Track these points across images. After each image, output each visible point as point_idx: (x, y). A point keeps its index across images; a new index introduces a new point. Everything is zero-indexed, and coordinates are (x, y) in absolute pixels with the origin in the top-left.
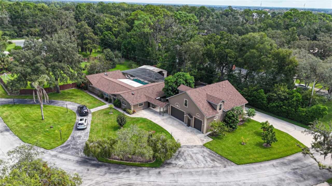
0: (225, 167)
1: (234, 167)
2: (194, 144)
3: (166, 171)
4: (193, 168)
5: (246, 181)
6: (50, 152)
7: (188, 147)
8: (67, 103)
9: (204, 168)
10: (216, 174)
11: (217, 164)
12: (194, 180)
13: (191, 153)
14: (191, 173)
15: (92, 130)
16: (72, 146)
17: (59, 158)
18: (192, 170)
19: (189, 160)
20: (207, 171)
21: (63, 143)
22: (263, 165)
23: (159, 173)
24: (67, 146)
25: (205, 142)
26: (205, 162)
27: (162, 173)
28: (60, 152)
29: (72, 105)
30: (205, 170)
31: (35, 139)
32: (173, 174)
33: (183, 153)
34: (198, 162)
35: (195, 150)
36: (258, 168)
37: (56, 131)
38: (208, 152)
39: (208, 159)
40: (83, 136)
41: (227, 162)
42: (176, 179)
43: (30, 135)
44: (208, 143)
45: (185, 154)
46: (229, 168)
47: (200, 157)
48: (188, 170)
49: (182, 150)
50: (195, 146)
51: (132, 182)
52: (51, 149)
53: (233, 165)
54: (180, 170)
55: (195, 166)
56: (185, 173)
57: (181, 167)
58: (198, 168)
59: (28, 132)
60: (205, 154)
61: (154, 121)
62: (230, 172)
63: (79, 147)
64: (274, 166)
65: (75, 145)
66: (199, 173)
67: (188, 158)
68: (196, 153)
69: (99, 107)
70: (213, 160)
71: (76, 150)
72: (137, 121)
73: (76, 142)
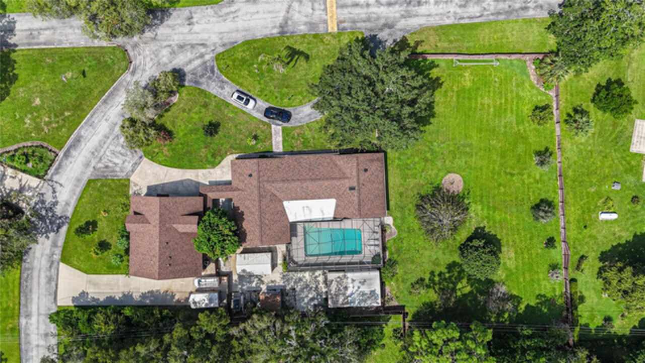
1: (89, 174)
4: (110, 144)
5: (71, 165)
7: (136, 164)
10: (93, 153)
11: (100, 165)
12: (99, 133)
14: (106, 137)
18: (109, 141)
19: (119, 149)
20: (100, 150)
21: (219, 69)
24: (213, 71)
25: (132, 184)
26: (110, 158)
30: (103, 150)
32: (115, 124)
33: (132, 153)
34: (113, 153)
35: (129, 166)
38: (119, 174)
39: (110, 164)
41: (98, 176)
46: (91, 169)
48: (111, 138)
50: (133, 171)
53: (91, 175)
55: (112, 148)
56: (110, 134)
57: (117, 136)
58: (108, 148)
61: (201, 172)
62: (87, 165)
63: (203, 80)
64: (67, 204)
65: (210, 78)
66: (102, 143)
67: (123, 151)
68: (124, 162)
69: (280, 139)
70: (107, 167)
71: (198, 75)
72: (214, 156)
73: (214, 81)
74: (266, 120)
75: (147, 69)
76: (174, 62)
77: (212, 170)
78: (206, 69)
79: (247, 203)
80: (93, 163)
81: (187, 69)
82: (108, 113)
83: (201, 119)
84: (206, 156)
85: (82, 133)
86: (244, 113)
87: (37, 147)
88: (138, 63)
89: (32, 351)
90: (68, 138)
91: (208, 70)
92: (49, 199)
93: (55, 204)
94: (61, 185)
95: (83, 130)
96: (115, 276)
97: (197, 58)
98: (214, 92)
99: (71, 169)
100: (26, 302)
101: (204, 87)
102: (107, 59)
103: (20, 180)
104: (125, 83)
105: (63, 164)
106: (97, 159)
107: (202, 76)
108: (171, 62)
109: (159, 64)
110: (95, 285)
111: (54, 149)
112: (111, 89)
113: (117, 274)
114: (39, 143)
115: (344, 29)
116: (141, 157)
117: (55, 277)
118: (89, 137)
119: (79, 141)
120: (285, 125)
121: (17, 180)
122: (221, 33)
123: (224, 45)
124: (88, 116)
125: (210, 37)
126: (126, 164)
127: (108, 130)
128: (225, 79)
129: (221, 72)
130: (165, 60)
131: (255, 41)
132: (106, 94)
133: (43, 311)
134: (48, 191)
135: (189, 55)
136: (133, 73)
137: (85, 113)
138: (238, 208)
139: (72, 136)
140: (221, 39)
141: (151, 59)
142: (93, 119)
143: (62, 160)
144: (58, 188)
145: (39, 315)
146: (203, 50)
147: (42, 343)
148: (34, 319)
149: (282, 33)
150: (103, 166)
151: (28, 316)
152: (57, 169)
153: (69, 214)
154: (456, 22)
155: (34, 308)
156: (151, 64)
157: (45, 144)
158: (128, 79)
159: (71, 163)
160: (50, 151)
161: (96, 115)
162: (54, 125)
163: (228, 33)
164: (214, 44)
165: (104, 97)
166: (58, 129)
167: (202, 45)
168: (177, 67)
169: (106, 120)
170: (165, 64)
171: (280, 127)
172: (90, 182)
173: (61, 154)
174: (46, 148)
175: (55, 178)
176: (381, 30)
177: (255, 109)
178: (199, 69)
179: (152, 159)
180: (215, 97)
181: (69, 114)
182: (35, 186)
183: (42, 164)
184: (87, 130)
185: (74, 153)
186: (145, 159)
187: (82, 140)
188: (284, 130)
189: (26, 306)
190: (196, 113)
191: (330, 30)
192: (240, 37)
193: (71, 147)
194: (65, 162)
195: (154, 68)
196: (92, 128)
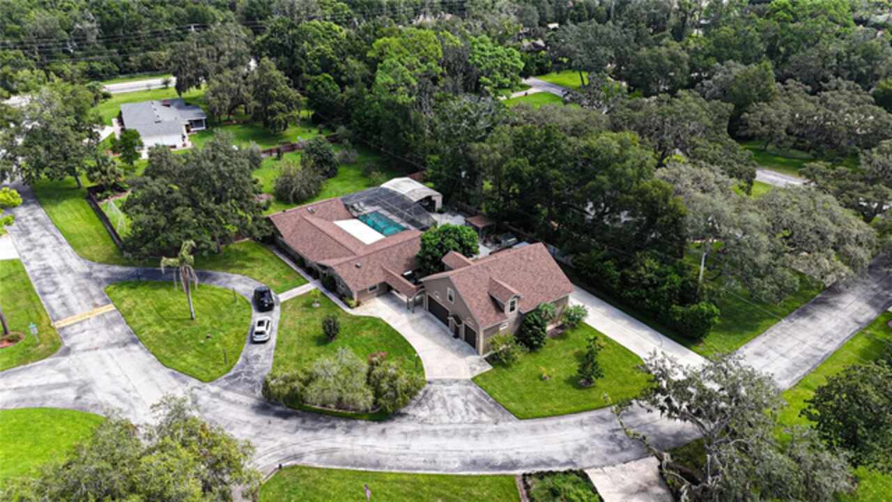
0: (496, 424)
1: (512, 424)
2: (457, 377)
3: (396, 428)
4: (441, 424)
6: (208, 386)
8: (236, 277)
9: (460, 423)
10: (476, 436)
11: (485, 418)
12: (437, 446)
13: (445, 395)
14: (435, 433)
15: (279, 343)
16: (243, 376)
17: (223, 399)
18: (438, 428)
19: (439, 409)
20: (463, 430)
21: (228, 370)
22: (563, 420)
23: (384, 431)
24: (235, 376)
25: (476, 373)
26: (464, 413)
27: (388, 432)
28: (226, 388)
29: (246, 283)
30: (460, 427)
31: (184, 360)
32: (405, 434)
33: (432, 394)
34: (452, 414)
35: (455, 389)
36: (553, 427)
37: (217, 345)
38: (476, 393)
39: (472, 408)
40: (263, 356)
41: (503, 413)
42: (407, 442)
43: (173, 352)
44: (480, 375)
45: (435, 397)
46: (502, 425)
47: (459, 402)
48: (432, 428)
49: (432, 388)
50: (457, 381)
51: (336, 445)
52: (211, 380)
53: (510, 420)
54: (420, 427)
55: (446, 419)
56: (426, 432)
57: (422, 422)
58: (450, 423)
59: (169, 345)
60: (470, 397)
62: (500, 432)
63: (256, 378)
64: (582, 424)
65: (249, 373)
66: (450, 434)
67: (439, 405)
68: (454, 396)
69: (295, 290)
70: (480, 410)
73: (251, 368)
74: (277, 308)
75: (278, 444)
80: (491, 427)
82: (394, 451)
85: (458, 464)
91: (236, 380)
95: (452, 466)
98: (269, 361)
99: (529, 447)
105: (531, 461)
107: (251, 382)
110: (639, 344)
115: (105, 300)
116: (429, 383)
118: (455, 453)
123: (184, 382)
126: (453, 392)
127: (423, 438)
128: (241, 359)
129: (232, 367)
136: (297, 456)
139: (474, 473)
142: (420, 463)
143: (527, 466)
149: (135, 341)
150: (483, 415)
154: (66, 244)
159: (518, 453)
160: (527, 487)
163: (158, 387)
164: (188, 391)
171: (280, 295)
172: (521, 417)
173: (519, 472)
176: (96, 279)
178: (240, 389)
179: (421, 370)
180: (275, 357)
184: (448, 463)
185: (499, 458)
186: (428, 377)
187: (468, 459)
188: (279, 292)
191: (112, 309)
193: (493, 467)
194: (525, 462)
196: (440, 459)
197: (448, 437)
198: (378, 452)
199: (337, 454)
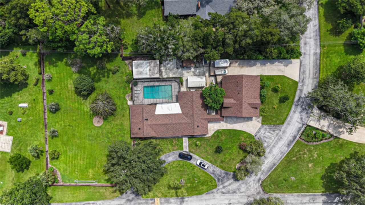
1: (283, 128)
2: (259, 127)
4: (272, 143)
5: (292, 132)
7: (258, 132)
11: (277, 132)
14: (274, 146)
16: (220, 178)
18: (273, 144)
19: (267, 140)
21: (215, 181)
22: (291, 115)
24: (218, 179)
25: (261, 122)
26: (272, 135)
28: (222, 184)
30: (276, 139)
32: (269, 153)
33: (260, 138)
34: (270, 138)
35: (262, 131)
36: (291, 119)
38: (267, 127)
39: (272, 132)
40: (214, 169)
41: (278, 126)
43: (196, 191)
45: (262, 138)
46: (282, 130)
47: (267, 134)
48: (271, 146)
49: (258, 136)
50: (260, 129)
52: (216, 186)
53: (282, 127)
55: (271, 141)
56: (272, 148)
57: (268, 147)
58: (273, 141)
61: (225, 128)
62: (284, 132)
63: (223, 175)
64: (295, 112)
65: (220, 176)
66: (276, 143)
67: (265, 139)
68: (265, 133)
69: (184, 144)
70: (274, 131)
71: (226, 178)
72: (218, 136)
73: (218, 174)
74: (191, 154)
75: (252, 181)
76: (238, 184)
77: (219, 128)
78: (222, 181)
79: (200, 112)
80: (281, 133)
81: (232, 181)
82: (273, 159)
83: (225, 155)
84: (222, 136)
85: (286, 148)
86: (202, 158)
87: (310, 142)
88: (257, 184)
89: (313, 35)
90: (294, 146)
91: (221, 180)
92: (304, 115)
93: (300, 112)
94: (298, 122)
95: (286, 150)
96: (269, 74)
97: (226, 186)
98: (218, 169)
99: (293, 130)
100: (316, 61)
101: (223, 171)
102: (274, 187)
103: (320, 124)
104: (264, 174)
105: (297, 132)
106: (278, 135)
107: (224, 177)
108: (240, 184)
109: (246, 184)
110: (279, 70)
111: (302, 140)
112: (271, 171)
113: (268, 76)
114: (309, 144)
115: (152, 200)
116: (256, 136)
117: (301, 74)
118: (283, 146)
119: (288, 144)
120: (182, 151)
121: (321, 125)
122: (214, 199)
123: (213, 192)
124: (283, 157)
125: (220, 197)
126: (263, 132)
127: (273, 150)
128: (212, 175)
129: (214, 179)
130: (243, 186)
131: (196, 195)
132: (274, 168)
133: (307, 57)
134: (305, 119)
135: (230, 188)
136: (260, 179)
137: (285, 159)
138: (204, 110)
139: (292, 147)
140: (214, 196)
141: (250, 186)
142: (281, 156)
143: (297, 134)
144: (299, 120)
145: (310, 55)
146: (223, 190)
147: (308, 40)
148: (312, 52)
149: (183, 198)
150: (276, 131)
151: (315, 54)
152: (300, 130)
153: (293, 106)
154: (96, 202)
155: (312, 58)
156: (250, 183)
157: (306, 143)
158: (262, 176)
159: (293, 133)
160: (303, 140)
161: (280, 157)
162: (301, 153)
163: (210, 199)
164: (217, 193)
165: (275, 167)
166: (299, 151)
167: (224, 193)
168: (237, 182)
169: (274, 155)
170: (243, 183)
171: (184, 150)
172: (283, 123)
173: (298, 138)
174: (305, 141)
175: (301, 125)
176: (133, 199)
177: (197, 160)
178: (225, 181)
179: (250, 134)
180: (217, 166)
181: (293, 159)
182: (311, 122)
183: (307, 133)
184: (284, 150)
185: (291, 138)
186: (253, 135)
187: (287, 145)
188: (182, 149)
189: (317, 59)
190: (227, 158)
191: (159, 199)
192: (204, 196)
193: (293, 141)
194: (296, 134)
195: (249, 181)
196: (282, 151)
197: (277, 144)
198: (271, 162)
199: (265, 171)
